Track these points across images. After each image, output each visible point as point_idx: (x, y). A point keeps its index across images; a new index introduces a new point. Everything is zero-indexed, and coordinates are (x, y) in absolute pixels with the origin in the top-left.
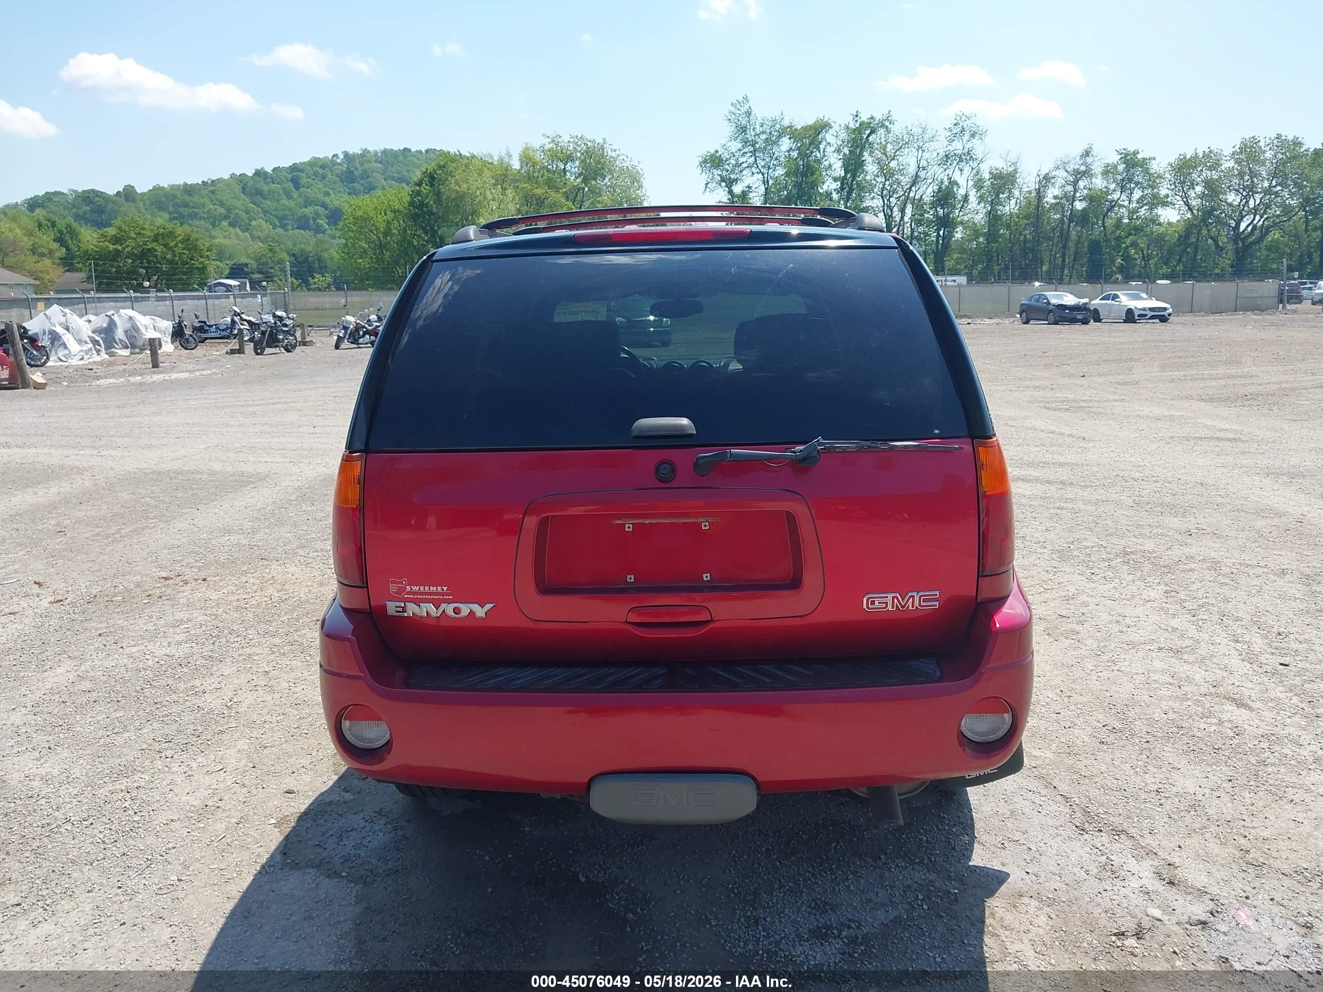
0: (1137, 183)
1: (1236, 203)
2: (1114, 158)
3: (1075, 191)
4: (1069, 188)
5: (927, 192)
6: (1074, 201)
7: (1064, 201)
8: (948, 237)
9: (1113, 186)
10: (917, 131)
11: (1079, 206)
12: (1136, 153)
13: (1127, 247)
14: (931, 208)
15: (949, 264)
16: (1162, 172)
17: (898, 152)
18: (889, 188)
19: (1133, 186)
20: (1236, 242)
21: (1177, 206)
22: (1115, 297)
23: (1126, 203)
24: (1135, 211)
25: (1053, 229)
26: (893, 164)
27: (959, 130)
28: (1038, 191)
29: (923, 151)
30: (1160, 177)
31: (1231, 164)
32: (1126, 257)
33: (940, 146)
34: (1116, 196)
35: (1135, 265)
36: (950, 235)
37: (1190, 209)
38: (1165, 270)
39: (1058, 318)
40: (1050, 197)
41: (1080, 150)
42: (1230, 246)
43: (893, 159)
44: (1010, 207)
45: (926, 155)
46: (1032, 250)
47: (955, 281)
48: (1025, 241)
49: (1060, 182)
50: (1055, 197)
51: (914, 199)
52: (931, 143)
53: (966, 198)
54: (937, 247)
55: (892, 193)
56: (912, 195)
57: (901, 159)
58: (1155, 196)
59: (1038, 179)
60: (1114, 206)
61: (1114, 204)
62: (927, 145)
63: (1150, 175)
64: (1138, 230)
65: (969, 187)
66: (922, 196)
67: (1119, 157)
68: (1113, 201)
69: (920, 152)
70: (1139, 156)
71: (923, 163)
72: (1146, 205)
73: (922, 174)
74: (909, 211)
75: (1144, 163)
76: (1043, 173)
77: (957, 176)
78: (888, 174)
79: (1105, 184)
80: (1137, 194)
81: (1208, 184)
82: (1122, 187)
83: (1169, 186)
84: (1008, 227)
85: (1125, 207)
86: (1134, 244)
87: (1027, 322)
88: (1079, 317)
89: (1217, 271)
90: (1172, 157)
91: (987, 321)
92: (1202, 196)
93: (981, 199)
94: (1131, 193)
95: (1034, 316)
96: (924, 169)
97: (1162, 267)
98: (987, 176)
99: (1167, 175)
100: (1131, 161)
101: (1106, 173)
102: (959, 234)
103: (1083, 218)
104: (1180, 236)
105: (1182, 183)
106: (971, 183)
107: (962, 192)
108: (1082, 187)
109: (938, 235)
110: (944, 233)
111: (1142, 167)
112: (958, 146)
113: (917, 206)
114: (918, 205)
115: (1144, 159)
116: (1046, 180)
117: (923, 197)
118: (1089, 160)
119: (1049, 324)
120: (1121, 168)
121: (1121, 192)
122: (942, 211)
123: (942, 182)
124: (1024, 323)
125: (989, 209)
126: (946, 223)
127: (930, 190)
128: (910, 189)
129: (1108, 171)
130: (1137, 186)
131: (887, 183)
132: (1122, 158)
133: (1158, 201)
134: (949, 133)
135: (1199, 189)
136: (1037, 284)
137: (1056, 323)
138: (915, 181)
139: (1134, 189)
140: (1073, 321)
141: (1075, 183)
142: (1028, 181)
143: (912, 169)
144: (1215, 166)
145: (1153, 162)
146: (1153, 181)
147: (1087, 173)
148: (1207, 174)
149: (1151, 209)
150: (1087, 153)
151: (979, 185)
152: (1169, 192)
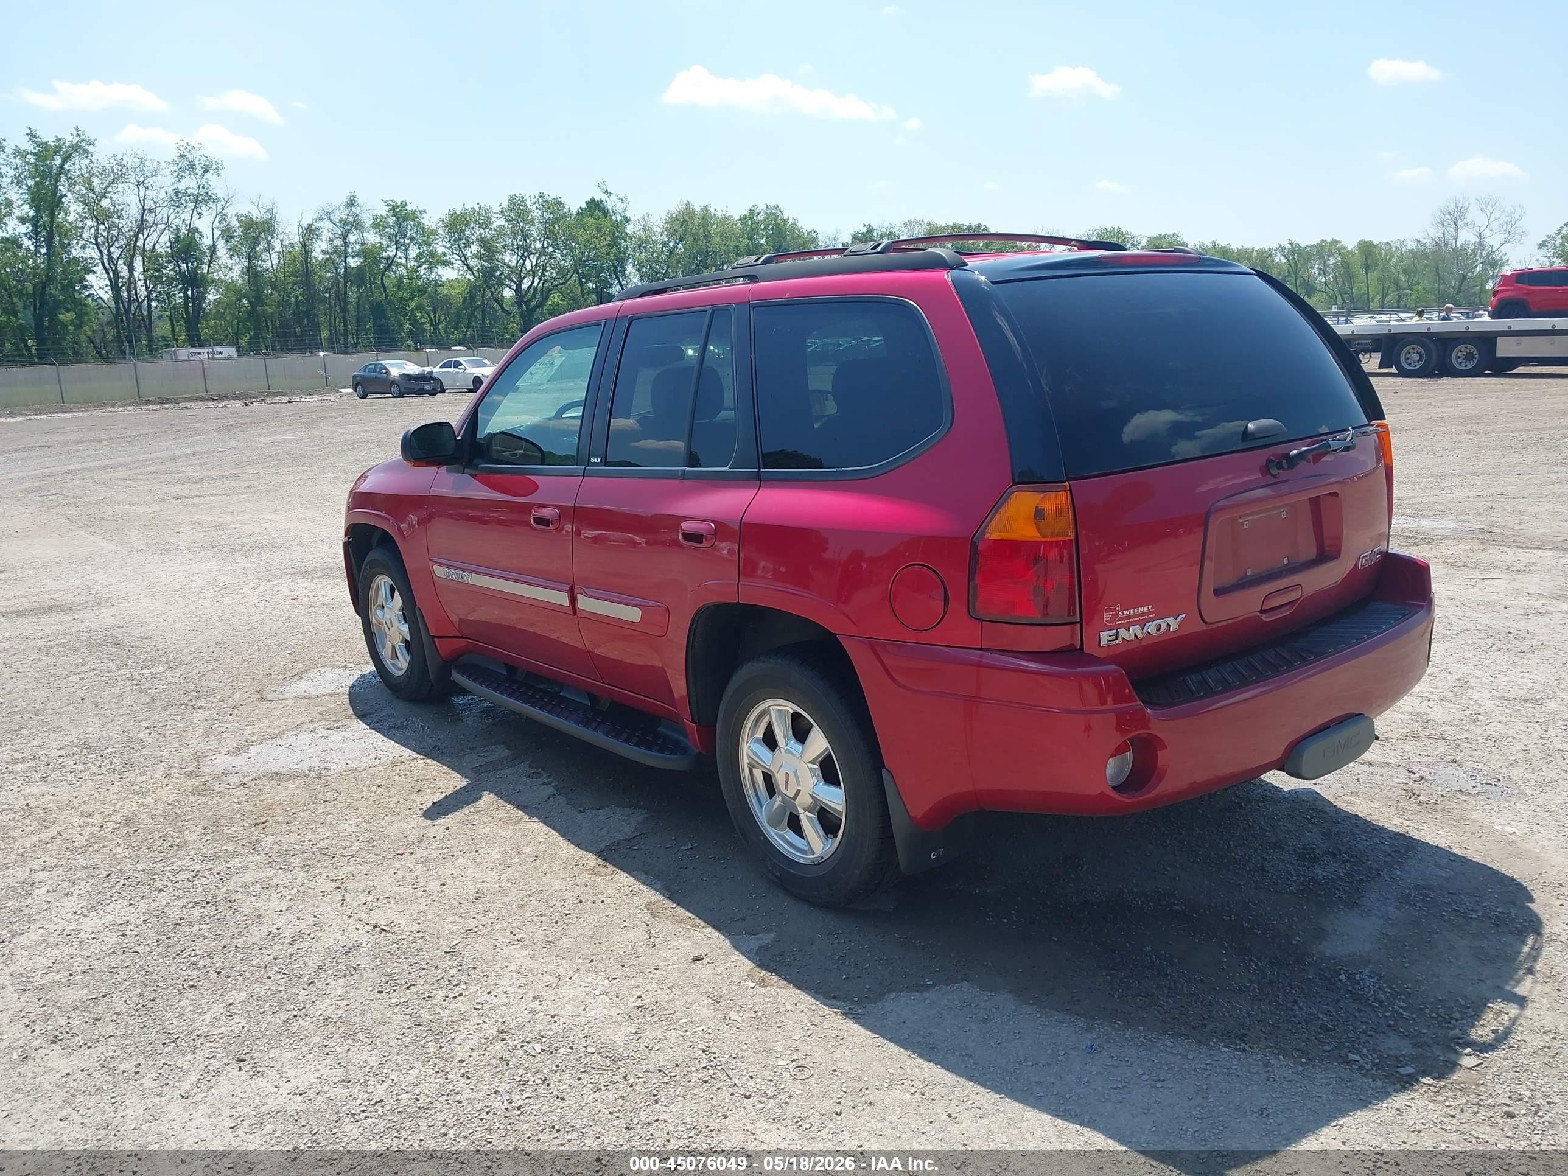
0: (412, 239)
1: (513, 264)
2: (383, 210)
3: (346, 245)
4: (339, 242)
5: (161, 242)
6: (346, 257)
7: (335, 257)
8: (198, 301)
9: (385, 242)
10: (131, 162)
11: (353, 262)
12: (404, 205)
13: (412, 310)
14: (169, 262)
15: (205, 332)
16: (434, 227)
17: (110, 189)
18: (105, 234)
19: (407, 241)
20: (520, 307)
21: (456, 266)
22: (457, 365)
23: (403, 261)
24: (415, 270)
25: (328, 290)
26: (105, 203)
27: (187, 165)
28: (304, 245)
29: (146, 188)
30: (434, 232)
31: (502, 222)
32: (414, 322)
33: (165, 183)
34: (391, 252)
35: (425, 330)
36: (202, 297)
37: (470, 269)
38: (456, 335)
39: (403, 390)
40: (319, 249)
41: (344, 200)
42: (515, 309)
43: (104, 197)
44: (270, 262)
45: (151, 193)
46: (307, 314)
47: (221, 353)
48: (297, 303)
49: (326, 235)
50: (324, 252)
51: (144, 250)
52: (154, 178)
53: (213, 249)
54: (187, 313)
55: (110, 242)
56: (140, 244)
57: (114, 197)
58: (433, 254)
59: (300, 231)
60: (391, 264)
61: (391, 262)
62: (149, 180)
63: (423, 229)
64: (422, 291)
65: (215, 237)
66: (154, 245)
67: (387, 208)
68: (389, 258)
69: (142, 190)
70: (409, 208)
71: (149, 204)
72: (424, 263)
73: (150, 218)
74: (138, 265)
75: (414, 216)
76: (305, 224)
77: (197, 223)
78: (101, 216)
79: (378, 240)
80: (413, 252)
81: (483, 242)
82: (397, 243)
83: (444, 243)
84: (274, 287)
85: (402, 264)
86: (419, 307)
87: (364, 397)
88: (427, 387)
89: (507, 336)
90: (443, 214)
91: (309, 398)
92: (479, 257)
93: (234, 251)
94: (406, 250)
95: (371, 389)
96: (151, 211)
97: (453, 332)
98: (235, 223)
99: (441, 232)
100: (401, 215)
101: (376, 226)
102: (212, 296)
103: (358, 277)
104: (465, 300)
105: (458, 241)
106: (217, 232)
107: (207, 242)
108: (353, 241)
109: (186, 296)
110: (193, 293)
111: (413, 220)
112: (189, 183)
113: (150, 259)
114: (152, 259)
115: (414, 212)
116: (310, 233)
117: (157, 247)
118: (356, 210)
119: (394, 397)
120: (391, 220)
121: (397, 249)
122: (185, 265)
123: (178, 229)
124: (361, 398)
125: (246, 264)
126: (194, 282)
127: (165, 238)
128: (136, 237)
129: (379, 224)
130: (411, 242)
131: (102, 227)
132: (390, 210)
133: (435, 261)
134: (175, 168)
135: (475, 248)
136: (321, 354)
137: (401, 396)
138: (142, 225)
139: (409, 244)
140: (421, 392)
141: (344, 237)
142: (289, 233)
143: (134, 211)
144: (486, 224)
145: (424, 215)
146: (427, 236)
147: (355, 224)
148: (479, 231)
149: (431, 269)
150: (351, 202)
151: (227, 235)
152: (446, 251)
